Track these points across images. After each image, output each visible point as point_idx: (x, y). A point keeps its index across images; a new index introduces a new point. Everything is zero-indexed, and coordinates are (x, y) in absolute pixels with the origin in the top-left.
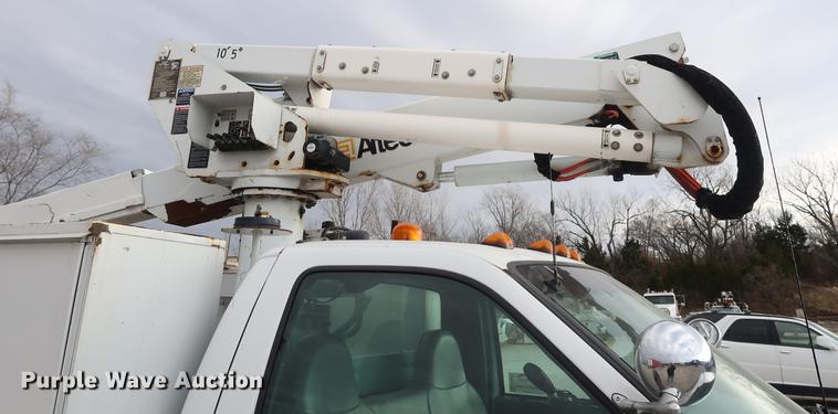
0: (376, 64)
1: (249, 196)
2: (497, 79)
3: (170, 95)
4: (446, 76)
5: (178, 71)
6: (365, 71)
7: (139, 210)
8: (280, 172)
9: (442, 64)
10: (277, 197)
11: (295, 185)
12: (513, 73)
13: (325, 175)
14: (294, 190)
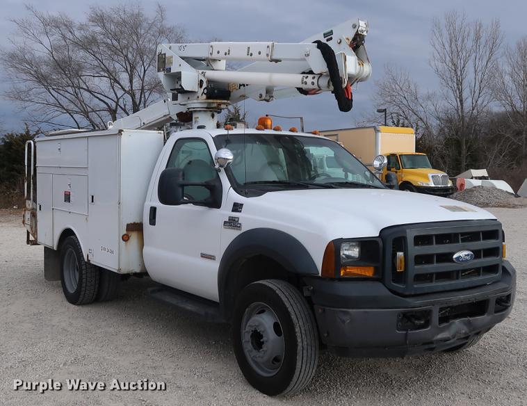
0: (229, 51)
1: (195, 111)
2: (267, 55)
3: (163, 70)
4: (251, 55)
5: (165, 59)
6: (226, 54)
7: (168, 117)
8: (199, 101)
9: (250, 49)
10: (200, 111)
11: (206, 106)
12: (274, 52)
13: (215, 101)
14: (206, 108)
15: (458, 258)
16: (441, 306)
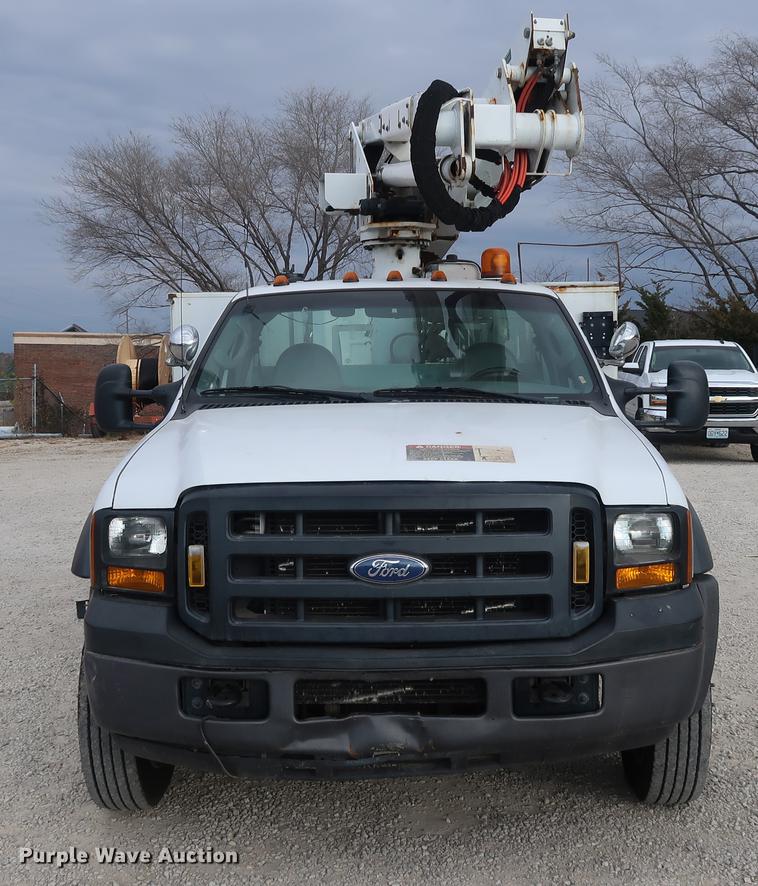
14: (379, 239)
15: (363, 570)
16: (305, 676)
